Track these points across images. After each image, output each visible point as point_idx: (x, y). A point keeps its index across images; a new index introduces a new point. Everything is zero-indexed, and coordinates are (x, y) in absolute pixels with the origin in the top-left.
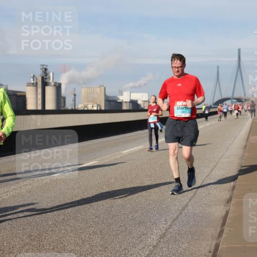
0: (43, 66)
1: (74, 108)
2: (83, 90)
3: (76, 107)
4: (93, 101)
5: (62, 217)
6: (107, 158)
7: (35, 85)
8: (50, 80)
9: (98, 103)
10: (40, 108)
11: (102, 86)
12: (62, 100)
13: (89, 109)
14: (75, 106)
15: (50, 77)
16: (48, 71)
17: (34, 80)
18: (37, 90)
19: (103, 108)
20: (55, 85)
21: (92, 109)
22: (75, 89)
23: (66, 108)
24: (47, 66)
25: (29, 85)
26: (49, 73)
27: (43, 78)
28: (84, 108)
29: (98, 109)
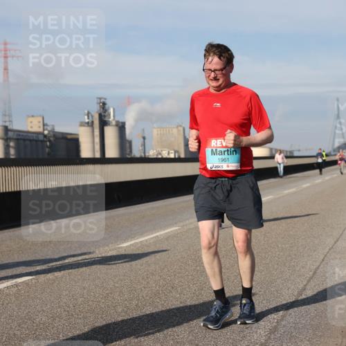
0: (100, 99)
1: (143, 155)
2: (155, 131)
3: (147, 154)
4: (170, 147)
5: (135, 302)
6: (191, 223)
7: (91, 124)
8: (110, 118)
9: (176, 149)
10: (98, 155)
11: (181, 126)
12: (128, 145)
13: (164, 157)
14: (145, 153)
15: (110, 115)
16: (107, 106)
17: (88, 118)
18: (93, 132)
19: (183, 156)
20: (117, 125)
21: (168, 157)
22: (143, 130)
23: (132, 155)
24: (105, 99)
25: (82, 124)
26: (109, 109)
27: (100, 115)
28: (157, 155)
29: (177, 157)
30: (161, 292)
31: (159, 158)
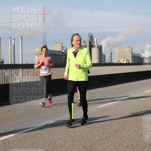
0: (90, 34)
1: (111, 62)
2: (117, 50)
4: (124, 57)
5: (105, 135)
7: (85, 47)
8: (94, 43)
9: (127, 59)
11: (130, 47)
12: (103, 57)
13: (121, 63)
14: (111, 61)
15: (94, 42)
16: (93, 38)
17: (84, 44)
19: (131, 62)
20: (98, 47)
21: (123, 63)
22: (111, 49)
23: (105, 62)
24: (92, 34)
26: (94, 39)
27: (90, 42)
28: (118, 62)
29: (127, 63)
30: (118, 130)
31: (119, 63)
